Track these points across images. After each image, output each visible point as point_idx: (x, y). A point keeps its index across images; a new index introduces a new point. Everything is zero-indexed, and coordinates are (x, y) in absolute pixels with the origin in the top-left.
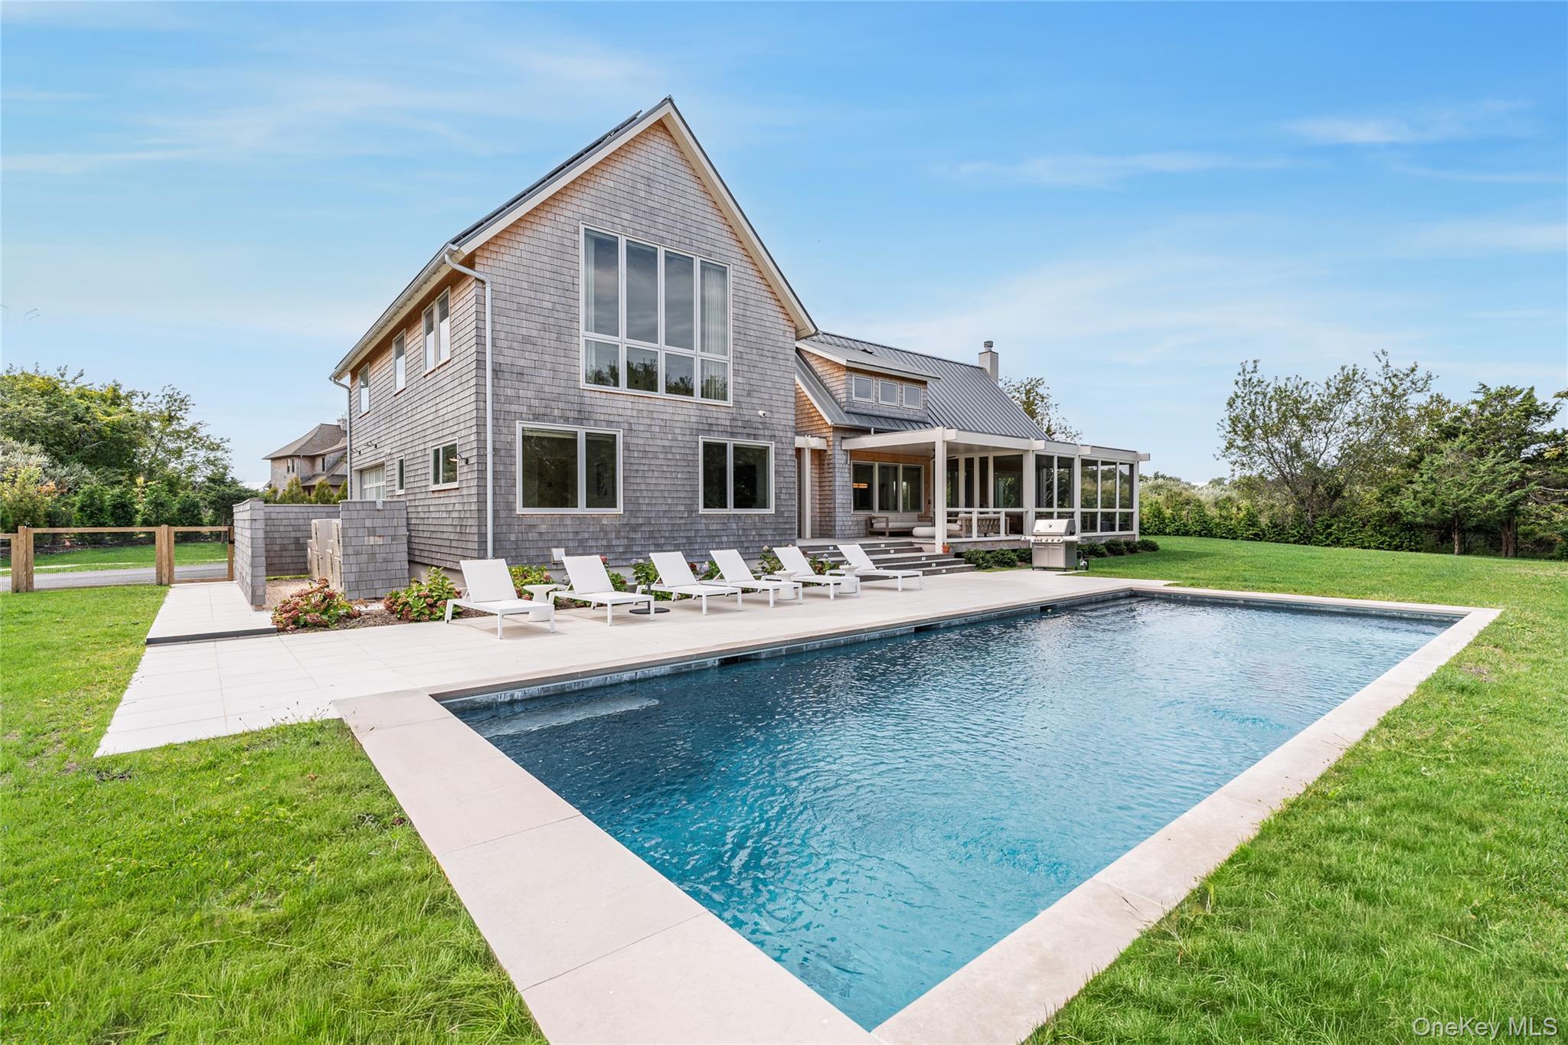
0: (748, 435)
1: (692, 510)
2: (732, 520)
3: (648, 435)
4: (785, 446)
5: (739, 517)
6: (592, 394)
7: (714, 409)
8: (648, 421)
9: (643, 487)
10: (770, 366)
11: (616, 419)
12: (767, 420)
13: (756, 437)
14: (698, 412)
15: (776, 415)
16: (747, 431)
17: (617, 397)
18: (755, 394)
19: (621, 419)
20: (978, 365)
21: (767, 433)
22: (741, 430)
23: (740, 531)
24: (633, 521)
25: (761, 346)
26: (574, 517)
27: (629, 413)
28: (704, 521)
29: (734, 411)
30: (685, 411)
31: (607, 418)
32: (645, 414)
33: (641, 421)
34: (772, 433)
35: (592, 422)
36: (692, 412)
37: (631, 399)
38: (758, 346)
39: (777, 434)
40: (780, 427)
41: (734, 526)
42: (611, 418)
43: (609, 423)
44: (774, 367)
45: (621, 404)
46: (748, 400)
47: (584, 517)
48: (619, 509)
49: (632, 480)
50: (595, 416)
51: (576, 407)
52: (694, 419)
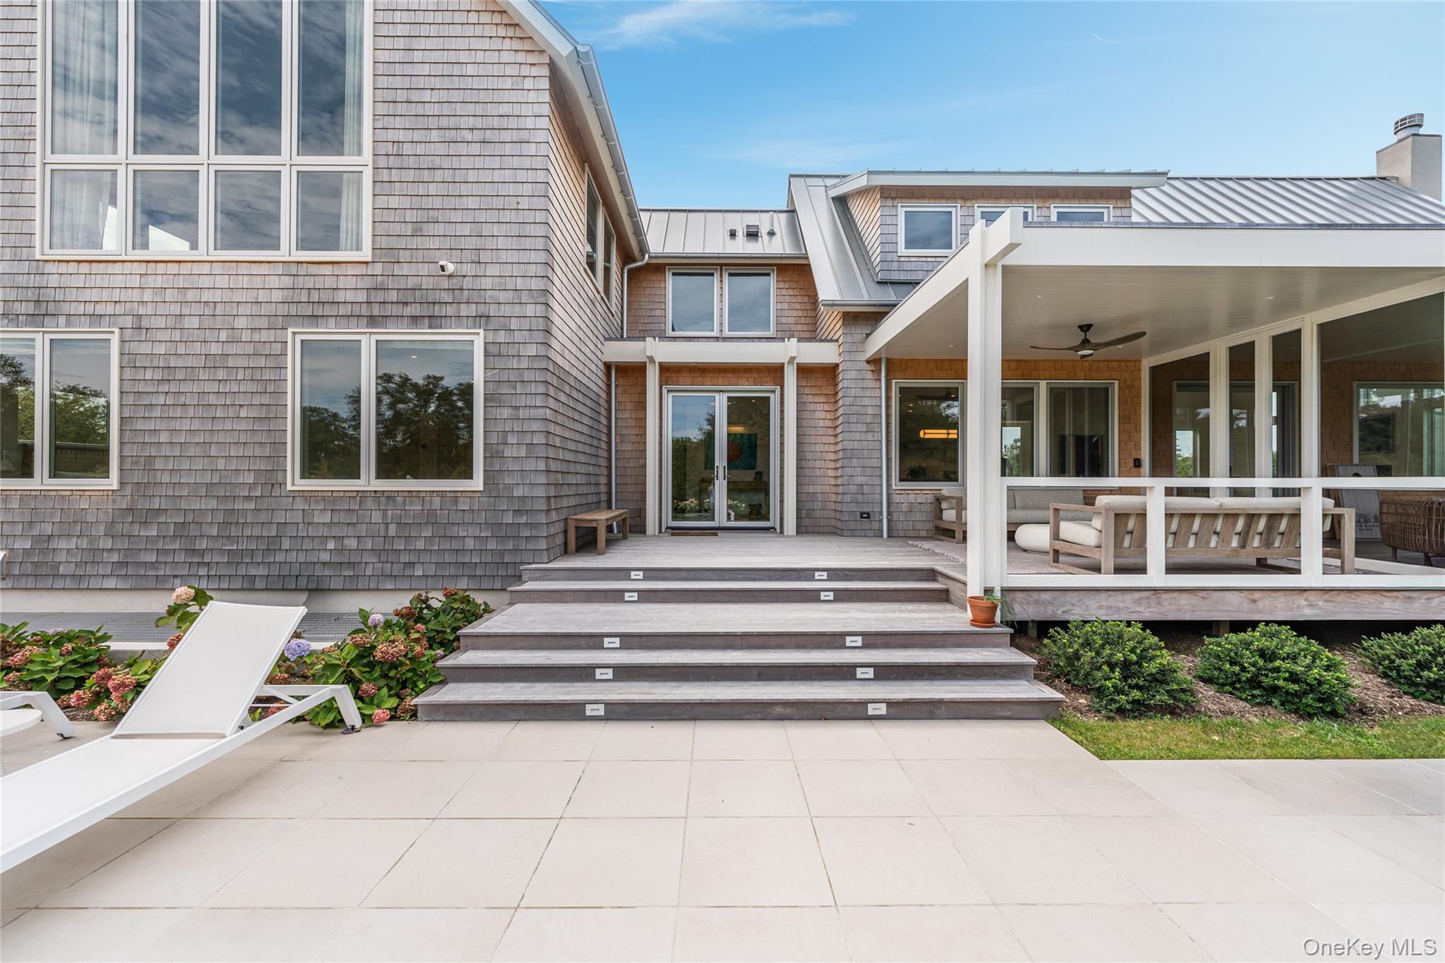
0: (415, 320)
1: (272, 479)
2: (370, 504)
3: (177, 335)
4: (518, 337)
5: (390, 497)
6: (63, 268)
7: (327, 270)
8: (175, 309)
9: (164, 438)
10: (479, 162)
11: (110, 309)
12: (467, 283)
13: (434, 321)
14: (288, 281)
15: (493, 270)
16: (409, 311)
17: (111, 268)
18: (429, 229)
19: (119, 309)
20: (1374, 174)
21: (465, 310)
22: (397, 310)
23: (392, 530)
24: (142, 504)
25: (453, 122)
26: (25, 496)
27: (136, 295)
28: (300, 505)
29: (378, 269)
30: (258, 282)
31: (90, 309)
32: (170, 295)
33: (161, 309)
34: (482, 309)
35: (62, 320)
36: (274, 282)
37: (141, 269)
38: (444, 122)
39: (493, 310)
40: (503, 296)
41: (377, 517)
42: (100, 309)
43: (96, 318)
44: (489, 162)
45: (119, 281)
46: (417, 242)
47: (44, 494)
48: (113, 482)
49: (140, 425)
50: (67, 309)
51: (31, 295)
52: (277, 296)
